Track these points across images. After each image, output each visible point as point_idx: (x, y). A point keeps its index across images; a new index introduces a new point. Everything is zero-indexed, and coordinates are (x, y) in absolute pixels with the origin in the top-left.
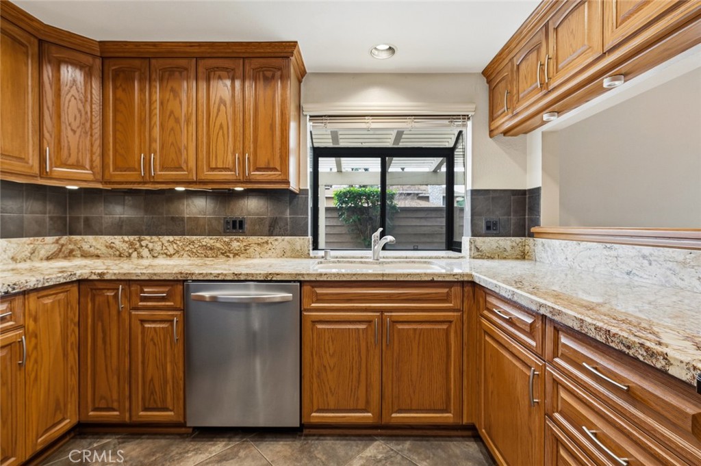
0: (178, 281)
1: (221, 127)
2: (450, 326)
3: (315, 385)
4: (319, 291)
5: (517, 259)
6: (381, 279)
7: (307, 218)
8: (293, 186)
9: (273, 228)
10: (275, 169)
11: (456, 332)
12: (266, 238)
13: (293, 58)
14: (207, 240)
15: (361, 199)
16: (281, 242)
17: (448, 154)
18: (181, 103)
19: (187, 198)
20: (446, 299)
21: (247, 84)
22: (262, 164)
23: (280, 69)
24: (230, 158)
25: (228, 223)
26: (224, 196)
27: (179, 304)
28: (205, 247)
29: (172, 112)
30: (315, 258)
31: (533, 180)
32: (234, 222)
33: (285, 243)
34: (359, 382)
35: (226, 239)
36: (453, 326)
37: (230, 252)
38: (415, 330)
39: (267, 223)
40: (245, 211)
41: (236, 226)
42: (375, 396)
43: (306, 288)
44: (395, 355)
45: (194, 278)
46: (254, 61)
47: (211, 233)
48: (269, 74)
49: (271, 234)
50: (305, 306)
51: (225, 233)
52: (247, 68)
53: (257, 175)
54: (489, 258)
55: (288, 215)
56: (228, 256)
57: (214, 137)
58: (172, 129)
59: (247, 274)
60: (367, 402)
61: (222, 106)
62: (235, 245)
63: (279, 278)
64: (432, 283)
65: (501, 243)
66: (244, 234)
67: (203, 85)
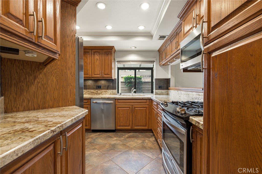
0: (89, 99)
1: (97, 65)
2: (146, 108)
3: (118, 121)
4: (119, 101)
5: (166, 95)
6: (132, 98)
7: (116, 85)
8: (113, 78)
9: (108, 88)
10: (109, 75)
11: (148, 110)
12: (106, 90)
13: (113, 50)
14: (92, 91)
15: (132, 79)
16: (110, 91)
17: (152, 69)
18: (88, 59)
19: (87, 81)
20: (146, 103)
21: (103, 55)
22: (106, 73)
23: (110, 52)
24: (99, 72)
25: (97, 86)
26: (96, 80)
27: (89, 104)
28: (92, 92)
29: (86, 62)
30: (118, 95)
31: (169, 76)
32: (99, 86)
33: (111, 91)
34: (127, 120)
35: (97, 90)
36: (147, 108)
37: (98, 93)
38: (139, 109)
39: (107, 87)
40: (101, 84)
41: (99, 88)
42: (131, 123)
43: (116, 100)
44: (135, 115)
45: (93, 98)
46: (104, 50)
47: (93, 89)
48: (108, 53)
49: (107, 89)
50: (116, 104)
51: (97, 89)
52: (103, 52)
53: (105, 76)
54: (159, 95)
55: (111, 84)
56: (97, 95)
57: (95, 67)
58: (86, 66)
59: (104, 97)
60: (129, 124)
61: (97, 60)
62: (99, 92)
63: (111, 98)
64: (143, 99)
65: (162, 91)
66: (101, 89)
67: (93, 56)
